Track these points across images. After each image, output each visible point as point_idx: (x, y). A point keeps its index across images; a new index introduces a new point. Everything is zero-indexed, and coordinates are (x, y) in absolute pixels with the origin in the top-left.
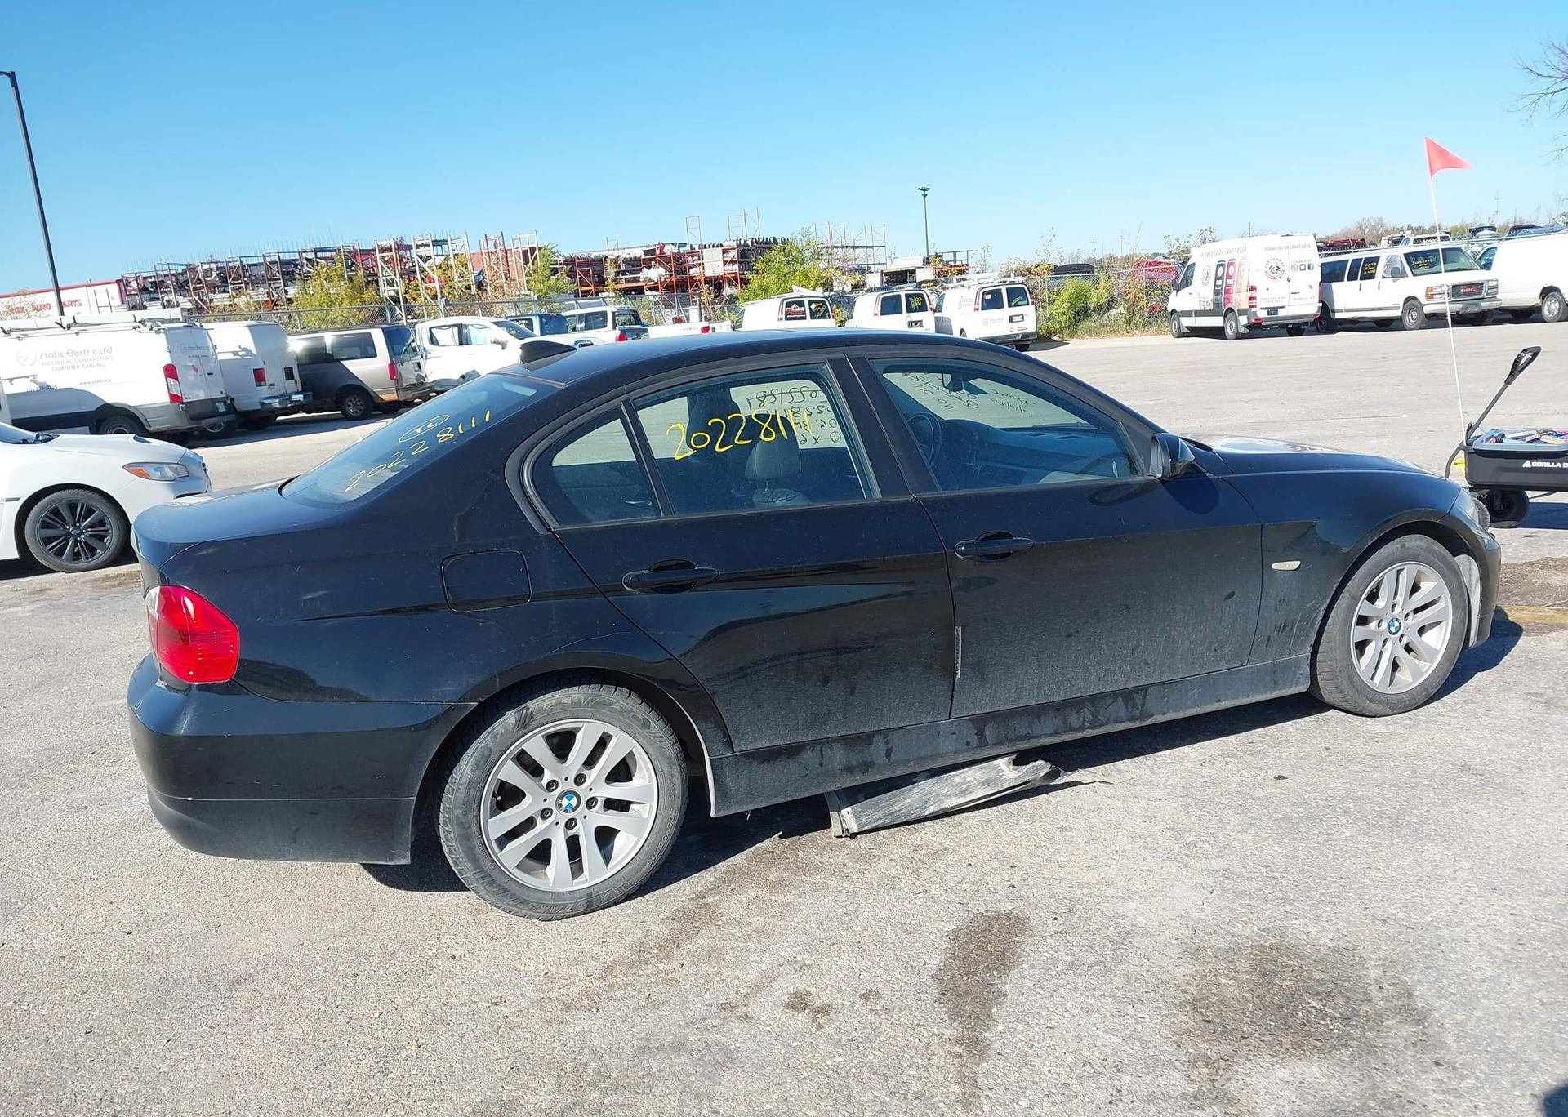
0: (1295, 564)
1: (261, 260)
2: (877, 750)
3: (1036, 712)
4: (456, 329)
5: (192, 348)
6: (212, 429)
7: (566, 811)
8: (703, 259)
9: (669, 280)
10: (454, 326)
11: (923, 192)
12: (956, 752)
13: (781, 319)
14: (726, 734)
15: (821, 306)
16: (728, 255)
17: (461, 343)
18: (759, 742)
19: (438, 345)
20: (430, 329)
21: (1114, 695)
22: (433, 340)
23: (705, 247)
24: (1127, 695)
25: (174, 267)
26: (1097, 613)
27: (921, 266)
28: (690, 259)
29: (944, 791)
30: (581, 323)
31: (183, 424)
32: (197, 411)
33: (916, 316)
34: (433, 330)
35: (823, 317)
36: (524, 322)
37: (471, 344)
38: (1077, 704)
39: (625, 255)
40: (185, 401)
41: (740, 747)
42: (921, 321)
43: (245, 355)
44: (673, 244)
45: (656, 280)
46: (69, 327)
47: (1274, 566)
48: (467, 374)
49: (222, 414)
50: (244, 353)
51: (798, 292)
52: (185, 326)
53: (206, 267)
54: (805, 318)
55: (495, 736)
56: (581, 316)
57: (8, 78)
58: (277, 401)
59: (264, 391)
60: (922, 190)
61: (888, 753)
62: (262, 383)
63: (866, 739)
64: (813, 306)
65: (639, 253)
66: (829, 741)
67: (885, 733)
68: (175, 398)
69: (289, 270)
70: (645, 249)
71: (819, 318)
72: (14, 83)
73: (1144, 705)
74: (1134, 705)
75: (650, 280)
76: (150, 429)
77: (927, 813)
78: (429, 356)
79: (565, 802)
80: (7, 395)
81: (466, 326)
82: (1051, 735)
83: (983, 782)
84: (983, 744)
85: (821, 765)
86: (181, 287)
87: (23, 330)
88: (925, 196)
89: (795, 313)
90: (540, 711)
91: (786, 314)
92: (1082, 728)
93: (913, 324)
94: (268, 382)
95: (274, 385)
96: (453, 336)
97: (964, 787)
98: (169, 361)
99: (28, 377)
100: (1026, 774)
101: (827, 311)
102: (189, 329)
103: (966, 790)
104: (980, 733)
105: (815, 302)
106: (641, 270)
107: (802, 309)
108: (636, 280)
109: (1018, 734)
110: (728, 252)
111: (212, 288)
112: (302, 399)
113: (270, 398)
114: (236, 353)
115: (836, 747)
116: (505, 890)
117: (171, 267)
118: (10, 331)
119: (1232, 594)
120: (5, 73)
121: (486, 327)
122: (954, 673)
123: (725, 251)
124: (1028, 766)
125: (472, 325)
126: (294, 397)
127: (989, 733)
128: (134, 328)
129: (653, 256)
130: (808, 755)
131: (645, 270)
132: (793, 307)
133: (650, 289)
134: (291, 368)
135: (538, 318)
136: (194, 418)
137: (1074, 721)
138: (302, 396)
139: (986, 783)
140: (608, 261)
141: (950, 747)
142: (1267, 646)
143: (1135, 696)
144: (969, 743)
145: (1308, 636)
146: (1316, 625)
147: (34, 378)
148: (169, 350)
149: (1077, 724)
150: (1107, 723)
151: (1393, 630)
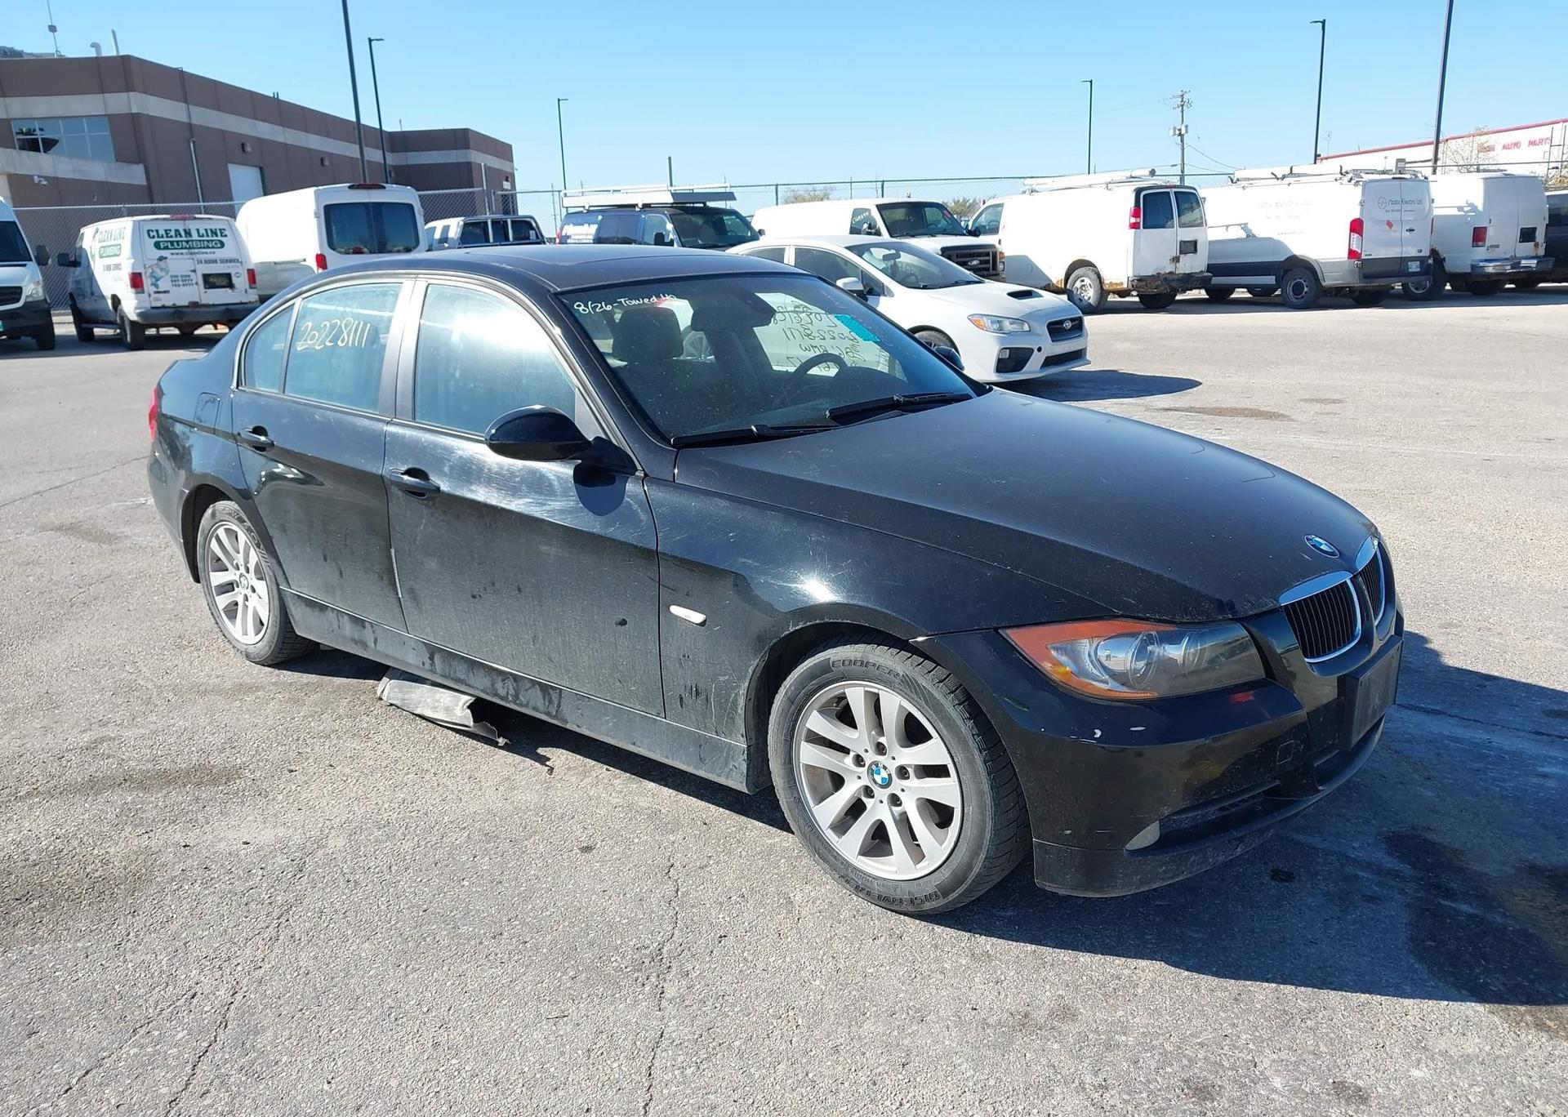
0: (697, 617)
2: (369, 637)
3: (471, 663)
5: (1395, 203)
6: (1417, 289)
12: (417, 665)
21: (534, 684)
24: (545, 688)
31: (1355, 282)
32: (1369, 270)
38: (501, 675)
40: (1363, 257)
43: (1468, 211)
46: (1284, 177)
49: (1414, 274)
50: (1470, 208)
52: (1394, 178)
58: (1492, 265)
59: (1480, 253)
61: (375, 642)
62: (1480, 243)
63: (363, 623)
66: (342, 613)
68: (1352, 254)
73: (559, 705)
76: (1323, 284)
80: (1210, 242)
82: (483, 691)
84: (433, 671)
85: (340, 628)
87: (1252, 179)
92: (507, 700)
94: (1488, 243)
95: (1497, 246)
97: (437, 705)
98: (1357, 216)
99: (1240, 225)
102: (1397, 182)
103: (436, 708)
109: (457, 675)
112: (1535, 265)
113: (1486, 261)
114: (1460, 209)
118: (1238, 180)
119: (623, 623)
122: (398, 593)
126: (1523, 262)
128: (1336, 180)
130: (330, 616)
134: (1534, 229)
136: (1366, 277)
137: (502, 688)
138: (1536, 262)
141: (413, 660)
142: (682, 707)
143: (551, 691)
144: (423, 664)
145: (733, 719)
146: (739, 711)
147: (1244, 227)
148: (1362, 204)
149: (502, 692)
150: (526, 706)
151: (878, 779)
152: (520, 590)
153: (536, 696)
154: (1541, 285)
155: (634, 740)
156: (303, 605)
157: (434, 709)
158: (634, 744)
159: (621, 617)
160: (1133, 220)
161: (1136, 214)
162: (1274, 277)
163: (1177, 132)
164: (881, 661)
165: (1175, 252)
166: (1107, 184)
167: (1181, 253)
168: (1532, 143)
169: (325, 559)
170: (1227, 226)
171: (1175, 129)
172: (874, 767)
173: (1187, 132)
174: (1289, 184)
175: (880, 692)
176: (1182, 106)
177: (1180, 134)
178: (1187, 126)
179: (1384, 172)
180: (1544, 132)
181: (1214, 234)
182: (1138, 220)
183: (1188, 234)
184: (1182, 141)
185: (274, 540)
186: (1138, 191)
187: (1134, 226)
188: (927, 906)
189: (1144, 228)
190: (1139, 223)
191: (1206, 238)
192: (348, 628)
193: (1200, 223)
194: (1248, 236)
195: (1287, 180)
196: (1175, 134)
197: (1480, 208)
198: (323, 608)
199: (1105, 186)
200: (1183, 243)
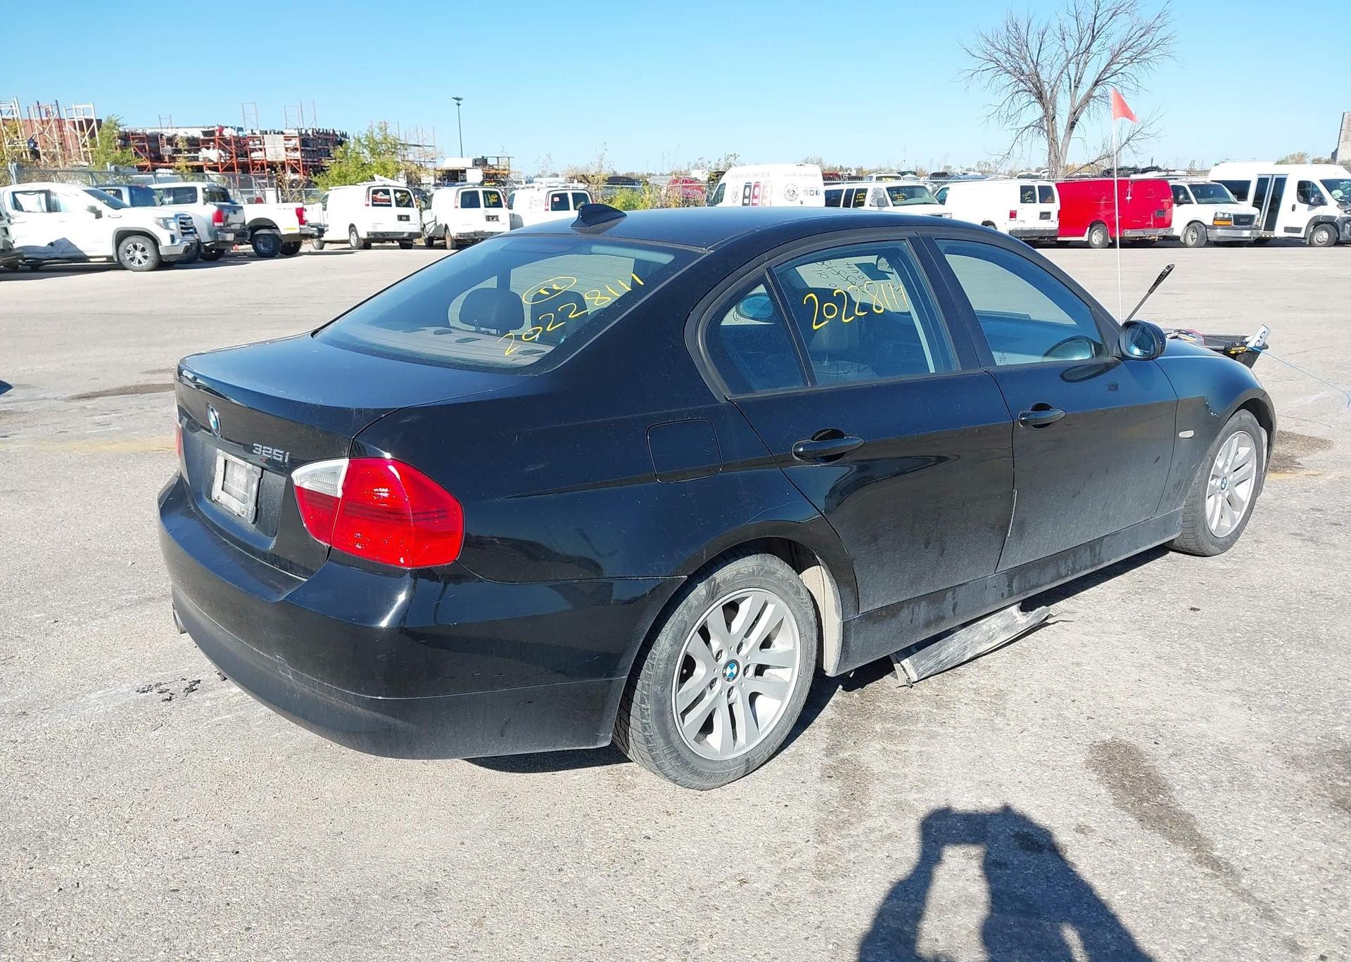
3: (1043, 564)
4: (43, 196)
7: (728, 680)
8: (264, 144)
9: (229, 162)
10: (41, 192)
11: (456, 101)
12: (994, 603)
13: (368, 205)
14: (859, 597)
15: (405, 196)
16: (290, 142)
17: (49, 210)
18: (875, 604)
19: (23, 211)
20: (14, 193)
21: (1086, 546)
22: (17, 206)
23: (266, 133)
26: (1092, 475)
27: (471, 166)
28: (251, 143)
29: (976, 638)
33: (493, 211)
34: (17, 195)
35: (407, 205)
36: (112, 192)
37: (60, 211)
38: (1066, 555)
39: (182, 133)
41: (864, 609)
42: (497, 216)
44: (232, 128)
45: (216, 161)
47: (1181, 435)
48: (56, 241)
51: (380, 181)
54: (390, 206)
55: (690, 609)
60: (456, 99)
61: (954, 607)
64: (398, 195)
65: (197, 133)
66: (920, 599)
67: (953, 588)
70: (204, 130)
71: (404, 206)
73: (1101, 554)
74: (1094, 556)
75: (210, 161)
77: (965, 659)
78: (12, 221)
79: (728, 671)
81: (55, 193)
82: (1048, 583)
83: (1004, 628)
84: (1011, 594)
85: (913, 621)
88: (459, 105)
89: (382, 200)
90: (724, 581)
91: (373, 201)
92: (1065, 577)
93: (490, 218)
96: (40, 203)
97: (991, 633)
100: (1033, 619)
101: (411, 200)
103: (992, 636)
104: (1011, 584)
105: (401, 191)
106: (199, 150)
107: (387, 197)
108: (196, 159)
109: (1031, 583)
110: (290, 140)
115: (924, 603)
116: (687, 763)
119: (1159, 458)
122: (1007, 533)
123: (288, 139)
124: (1034, 612)
125: (61, 192)
127: (1015, 583)
129: (210, 138)
131: (204, 150)
132: (379, 195)
133: (210, 168)
135: (127, 189)
137: (1063, 569)
139: (1006, 628)
140: (164, 138)
142: (1167, 501)
143: (1096, 546)
146: (1192, 483)
150: (1080, 571)
153: (1087, 558)
155: (1137, 545)
156: (870, 625)
157: (991, 639)
192: (923, 615)
198: (896, 612)
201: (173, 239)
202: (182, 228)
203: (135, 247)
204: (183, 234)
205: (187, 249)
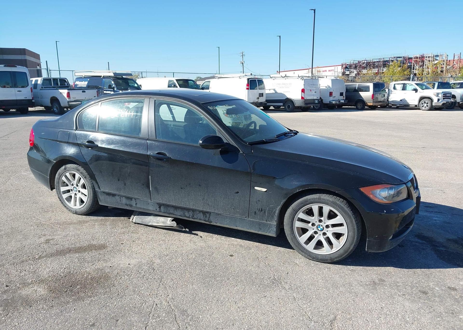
0: (264, 190)
1: (378, 60)
2: (133, 203)
3: (176, 208)
5: (312, 85)
6: (316, 107)
7: (75, 191)
10: (402, 84)
12: (153, 210)
14: (98, 185)
17: (403, 90)
18: (106, 190)
19: (396, 90)
20: (395, 84)
21: (200, 211)
22: (394, 88)
24: (204, 213)
25: (356, 62)
26: (190, 184)
30: (458, 86)
31: (303, 105)
32: (307, 102)
36: (432, 84)
37: (406, 90)
38: (188, 210)
40: (305, 99)
41: (102, 190)
43: (328, 88)
46: (284, 77)
47: (256, 188)
48: (402, 99)
49: (317, 103)
50: (328, 87)
52: (311, 79)
53: (363, 62)
56: (459, 83)
57: (314, 11)
58: (334, 101)
59: (331, 98)
61: (136, 204)
62: (331, 96)
63: (131, 199)
66: (122, 196)
67: (135, 199)
68: (302, 98)
69: (385, 64)
72: (315, 12)
73: (209, 218)
74: (206, 217)
76: (295, 105)
77: (149, 224)
78: (392, 93)
79: (75, 189)
80: (266, 94)
81: (406, 84)
82: (180, 216)
83: (163, 222)
84: (160, 211)
85: (120, 201)
86: (356, 68)
87: (276, 77)
90: (68, 167)
92: (189, 218)
94: (333, 96)
95: (335, 97)
96: (401, 87)
97: (158, 221)
98: (303, 88)
99: (273, 89)
103: (158, 222)
104: (160, 207)
109: (170, 212)
111: (364, 68)
112: (343, 102)
113: (333, 100)
114: (326, 87)
115: (124, 198)
117: (355, 61)
118: (272, 77)
119: (238, 192)
120: (313, 10)
121: (412, 85)
122: (150, 189)
125: (408, 84)
126: (341, 101)
127: (162, 208)
128: (298, 78)
130: (117, 197)
134: (343, 93)
135: (437, 83)
136: (306, 104)
137: (187, 214)
138: (344, 101)
141: (151, 208)
142: (255, 215)
143: (206, 214)
144: (156, 209)
145: (273, 217)
146: (276, 214)
147: (274, 90)
148: (304, 85)
149: (187, 215)
150: (197, 219)
151: (319, 229)
152: (200, 185)
153: (201, 216)
154: (343, 107)
155: (237, 225)
156: (105, 195)
157: (158, 223)
158: (237, 226)
159: (237, 191)
160: (247, 87)
161: (248, 85)
162: (282, 103)
163: (242, 63)
164: (325, 198)
165: (258, 96)
166: (240, 77)
167: (259, 97)
168: (329, 71)
169: (119, 180)
170: (270, 90)
171: (241, 62)
172: (318, 226)
173: (244, 63)
174: (286, 79)
175: (323, 206)
176: (243, 56)
177: (242, 64)
178: (244, 61)
179: (308, 77)
180: (332, 68)
181: (267, 92)
182: (249, 87)
183: (261, 91)
184: (243, 65)
185: (95, 176)
186: (248, 79)
187: (247, 89)
188: (335, 260)
189: (250, 89)
190: (249, 88)
191: (265, 93)
192: (124, 201)
193: (264, 88)
194: (275, 92)
195: (285, 78)
196: (241, 63)
197: (331, 87)
198: (114, 195)
199: (239, 77)
200: (260, 94)
201: (439, 100)
202: (443, 97)
203: (425, 102)
204: (444, 99)
205: (443, 104)
